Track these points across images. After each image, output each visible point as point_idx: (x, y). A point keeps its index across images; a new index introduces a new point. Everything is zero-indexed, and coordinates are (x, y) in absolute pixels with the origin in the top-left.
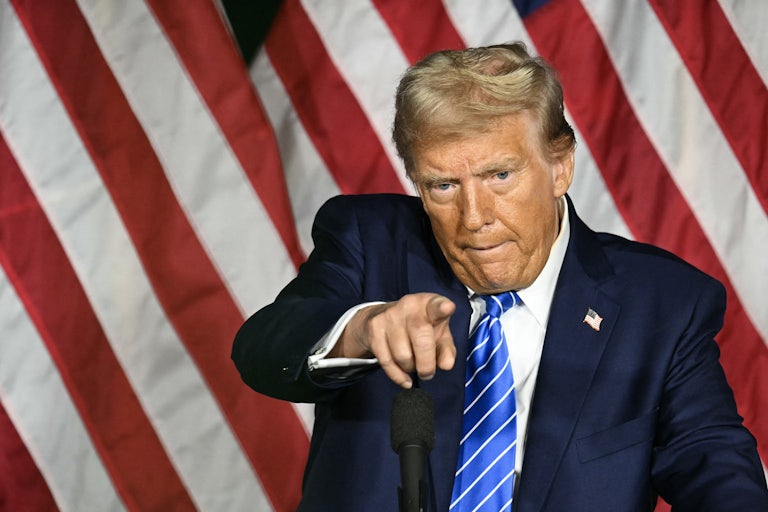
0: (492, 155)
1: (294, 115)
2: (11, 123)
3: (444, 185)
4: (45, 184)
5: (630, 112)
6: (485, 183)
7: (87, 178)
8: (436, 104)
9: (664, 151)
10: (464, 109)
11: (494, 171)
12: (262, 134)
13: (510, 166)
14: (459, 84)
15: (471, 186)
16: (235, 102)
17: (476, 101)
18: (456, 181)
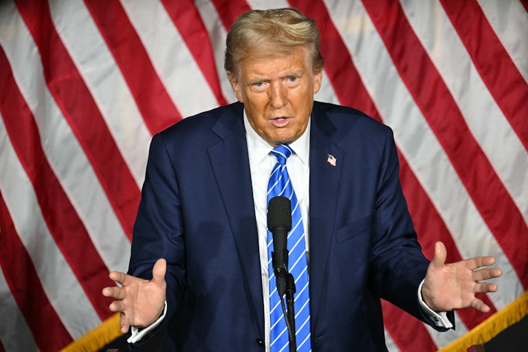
0: (290, 67)
1: (220, 23)
2: (64, 30)
3: (259, 84)
4: (83, 63)
5: (406, 21)
6: (284, 82)
7: (107, 60)
8: (259, 40)
9: (425, 43)
10: (276, 41)
11: (288, 77)
12: (203, 35)
13: (299, 75)
14: (272, 27)
15: (276, 84)
16: (187, 17)
17: (282, 37)
18: (269, 81)
